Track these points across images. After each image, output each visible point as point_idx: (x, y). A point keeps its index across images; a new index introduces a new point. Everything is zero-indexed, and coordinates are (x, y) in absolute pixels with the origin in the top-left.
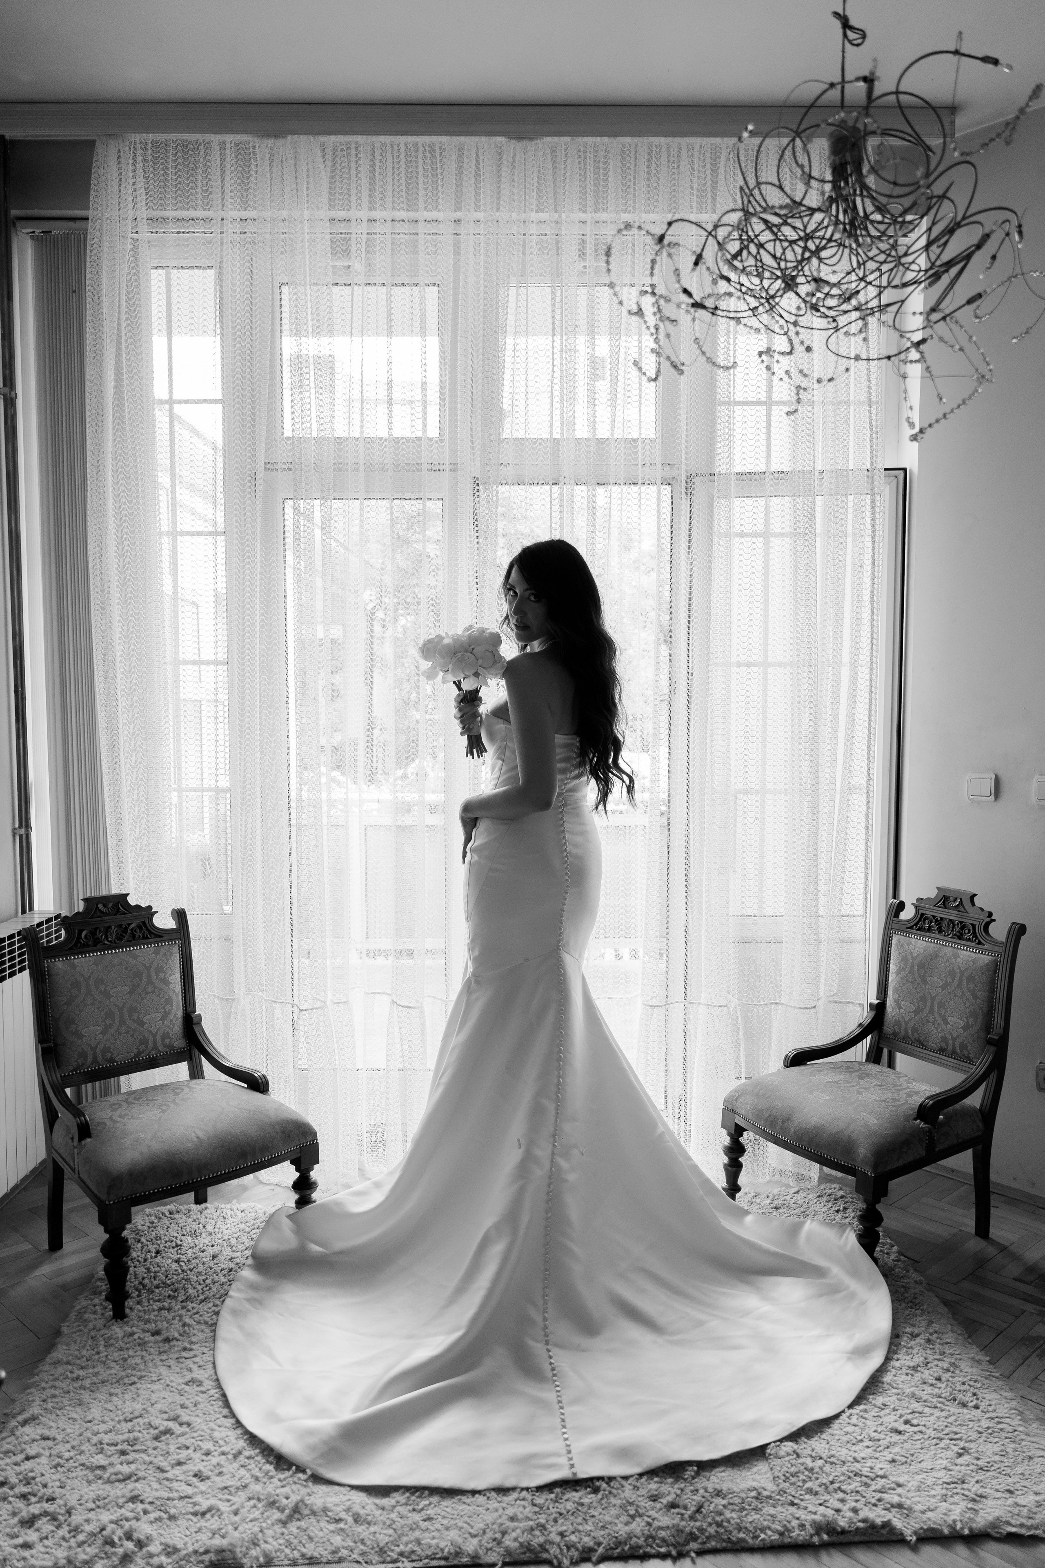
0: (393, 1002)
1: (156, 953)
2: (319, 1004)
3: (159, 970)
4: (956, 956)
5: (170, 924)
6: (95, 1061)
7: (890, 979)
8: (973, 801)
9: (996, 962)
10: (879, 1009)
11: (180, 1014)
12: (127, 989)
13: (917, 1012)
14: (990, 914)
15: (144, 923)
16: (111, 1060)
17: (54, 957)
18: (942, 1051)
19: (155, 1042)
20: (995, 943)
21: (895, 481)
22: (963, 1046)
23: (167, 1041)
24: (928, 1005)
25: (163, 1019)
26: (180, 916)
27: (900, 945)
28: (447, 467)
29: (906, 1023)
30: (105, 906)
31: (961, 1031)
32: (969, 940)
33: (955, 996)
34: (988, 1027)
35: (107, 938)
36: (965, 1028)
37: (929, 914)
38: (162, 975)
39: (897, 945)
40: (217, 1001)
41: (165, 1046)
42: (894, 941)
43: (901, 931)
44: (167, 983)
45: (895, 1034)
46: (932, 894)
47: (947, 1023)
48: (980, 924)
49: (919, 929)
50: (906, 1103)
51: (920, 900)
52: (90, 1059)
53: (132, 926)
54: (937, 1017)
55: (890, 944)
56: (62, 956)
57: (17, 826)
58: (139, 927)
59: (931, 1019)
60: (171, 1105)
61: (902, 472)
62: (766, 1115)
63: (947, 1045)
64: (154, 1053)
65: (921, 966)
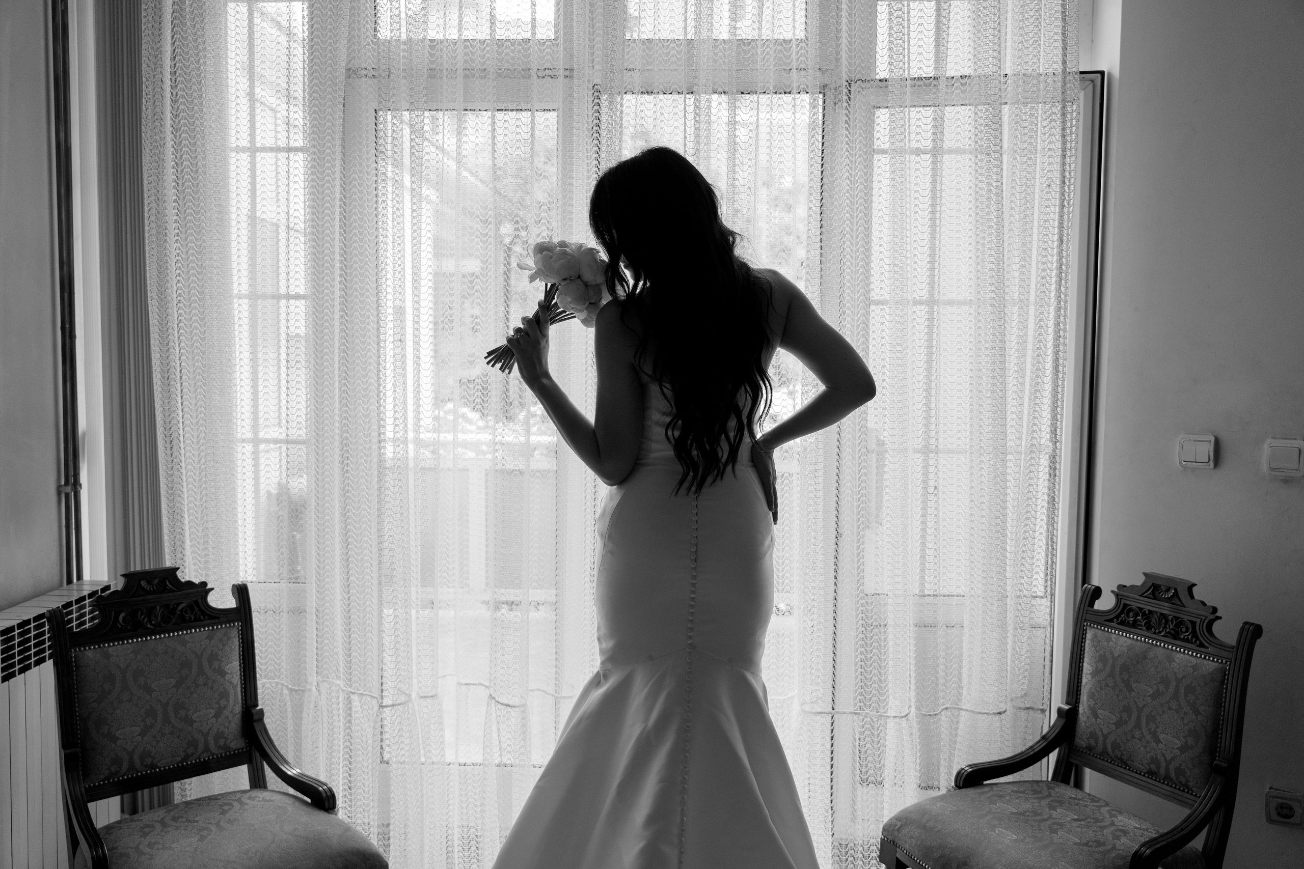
0: (492, 697)
1: (210, 638)
2: (402, 699)
3: (213, 657)
4: (1171, 660)
5: (230, 602)
6: (132, 767)
7: (1084, 681)
8: (1185, 468)
9: (1223, 671)
10: (1069, 717)
11: (238, 709)
12: (173, 681)
13: (1119, 723)
14: (1215, 610)
15: (196, 602)
16: (153, 766)
17: (84, 645)
18: (1151, 774)
19: (206, 742)
20: (1222, 646)
21: (1091, 87)
22: (1179, 771)
23: (222, 742)
24: (1134, 716)
25: (217, 716)
26: (241, 592)
27: (1096, 640)
28: (561, 73)
29: (1105, 737)
30: (149, 582)
31: (1178, 752)
32: (1187, 641)
33: (1170, 709)
34: (1212, 749)
35: (150, 621)
36: (1183, 749)
37: (1134, 605)
38: (216, 664)
39: (1092, 640)
40: (286, 691)
41: (219, 747)
42: (1089, 635)
43: (1098, 624)
44: (222, 673)
45: (1090, 748)
46: (1139, 581)
47: (1158, 741)
48: (1202, 621)
49: (1122, 623)
50: (1114, 848)
51: (1121, 587)
52: (125, 766)
53: (180, 607)
54: (1146, 733)
55: (1083, 639)
56: (94, 644)
57: (63, 483)
58: (190, 607)
59: (1137, 734)
60: (214, 829)
61: (1099, 75)
62: (936, 855)
63: (1158, 768)
64: (205, 757)
65: (1125, 668)
